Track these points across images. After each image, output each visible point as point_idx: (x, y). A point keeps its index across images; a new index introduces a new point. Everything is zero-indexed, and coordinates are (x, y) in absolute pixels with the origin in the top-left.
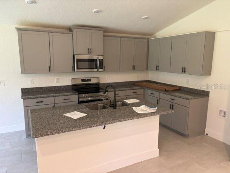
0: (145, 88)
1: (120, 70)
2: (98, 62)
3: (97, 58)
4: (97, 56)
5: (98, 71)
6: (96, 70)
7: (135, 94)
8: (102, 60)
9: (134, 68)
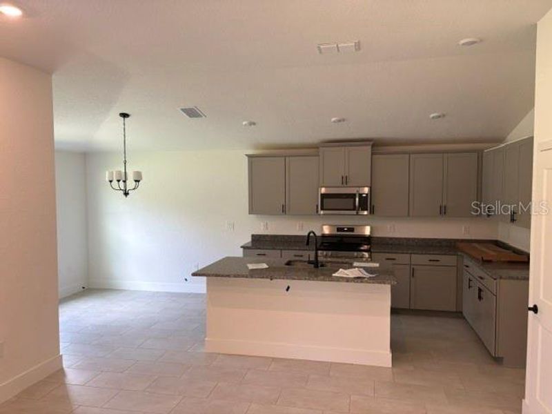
0: (462, 254)
1: (409, 214)
2: (357, 199)
3: (357, 191)
4: (357, 188)
5: (357, 213)
6: (354, 212)
7: (435, 263)
8: (367, 194)
9: (443, 211)
